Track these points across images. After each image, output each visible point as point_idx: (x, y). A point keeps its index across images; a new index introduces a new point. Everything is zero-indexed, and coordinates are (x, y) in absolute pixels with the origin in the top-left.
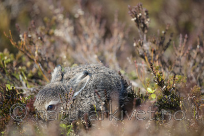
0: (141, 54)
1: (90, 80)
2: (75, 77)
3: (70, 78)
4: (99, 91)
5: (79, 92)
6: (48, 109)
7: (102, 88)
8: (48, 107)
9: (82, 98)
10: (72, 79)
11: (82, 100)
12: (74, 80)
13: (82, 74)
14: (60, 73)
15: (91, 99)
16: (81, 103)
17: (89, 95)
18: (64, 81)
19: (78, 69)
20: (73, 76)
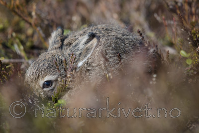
0: (171, 7)
1: (97, 45)
2: (77, 41)
3: (71, 44)
4: (111, 58)
5: (84, 61)
6: (44, 87)
7: (113, 54)
8: (44, 84)
9: (88, 68)
10: (74, 44)
11: (88, 70)
12: (76, 46)
13: (86, 38)
14: (59, 38)
15: (101, 68)
16: (87, 74)
17: (97, 63)
18: (64, 47)
19: (81, 32)
20: (75, 41)
